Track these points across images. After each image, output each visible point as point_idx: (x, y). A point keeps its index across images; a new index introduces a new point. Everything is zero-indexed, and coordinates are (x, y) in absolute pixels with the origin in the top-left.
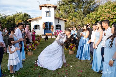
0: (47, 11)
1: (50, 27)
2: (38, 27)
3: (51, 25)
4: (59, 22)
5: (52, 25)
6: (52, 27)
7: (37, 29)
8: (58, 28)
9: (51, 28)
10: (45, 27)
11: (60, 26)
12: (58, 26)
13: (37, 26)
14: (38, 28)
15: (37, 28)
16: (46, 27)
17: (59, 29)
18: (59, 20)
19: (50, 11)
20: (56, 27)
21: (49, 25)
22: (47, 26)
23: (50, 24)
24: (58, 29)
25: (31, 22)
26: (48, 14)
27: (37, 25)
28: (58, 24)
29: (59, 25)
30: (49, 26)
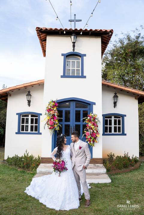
0: (70, 50)
1: (81, 123)
2: (32, 122)
3: (86, 114)
4: (115, 104)
5: (91, 115)
6: (90, 124)
7: (29, 131)
8: (113, 126)
9: (85, 126)
10: (60, 121)
11: (120, 118)
12: (113, 119)
13: (30, 118)
14: (32, 127)
15: (29, 125)
16: (64, 123)
17: (115, 131)
18: (116, 97)
19: (82, 52)
20: (105, 122)
21: (78, 114)
22: (67, 119)
23: (82, 110)
24: (110, 131)
25: (6, 100)
26: (73, 66)
27: (30, 113)
28: (112, 110)
29: (117, 116)
30: (78, 119)
